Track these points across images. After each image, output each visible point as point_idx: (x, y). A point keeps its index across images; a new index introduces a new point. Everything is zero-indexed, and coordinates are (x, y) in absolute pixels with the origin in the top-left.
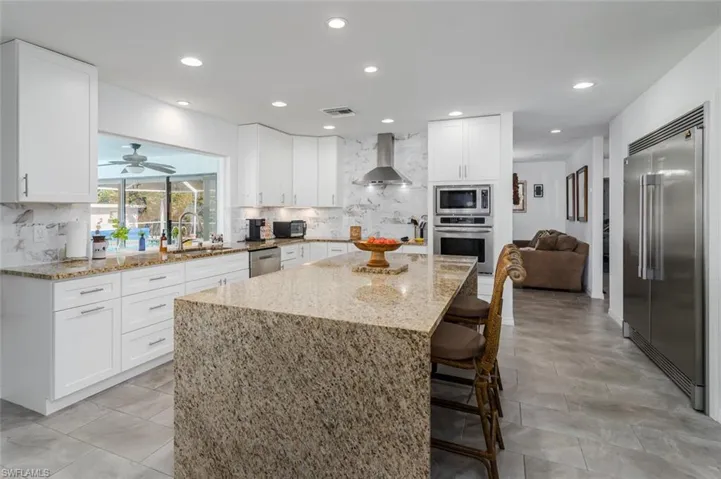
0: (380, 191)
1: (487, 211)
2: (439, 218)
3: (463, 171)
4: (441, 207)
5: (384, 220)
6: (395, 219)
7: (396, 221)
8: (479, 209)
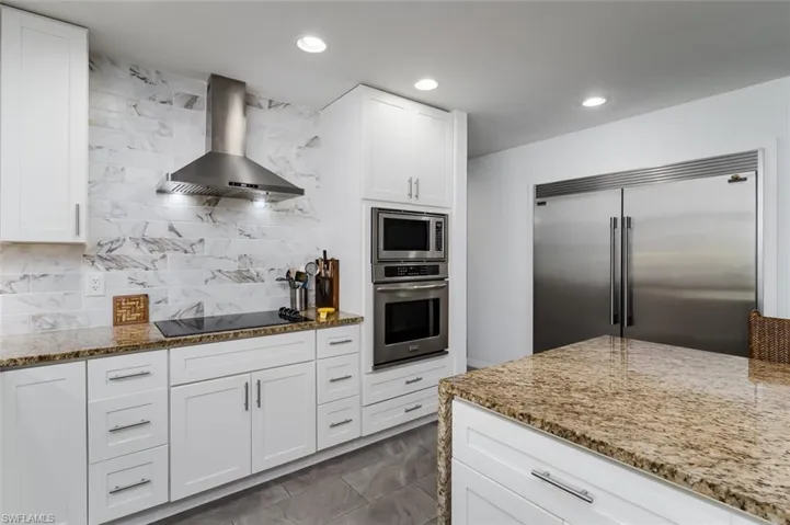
0: (202, 210)
1: (440, 255)
2: (383, 266)
3: (414, 187)
4: (385, 249)
5: (216, 275)
6: (239, 272)
7: (243, 277)
8: (431, 253)
